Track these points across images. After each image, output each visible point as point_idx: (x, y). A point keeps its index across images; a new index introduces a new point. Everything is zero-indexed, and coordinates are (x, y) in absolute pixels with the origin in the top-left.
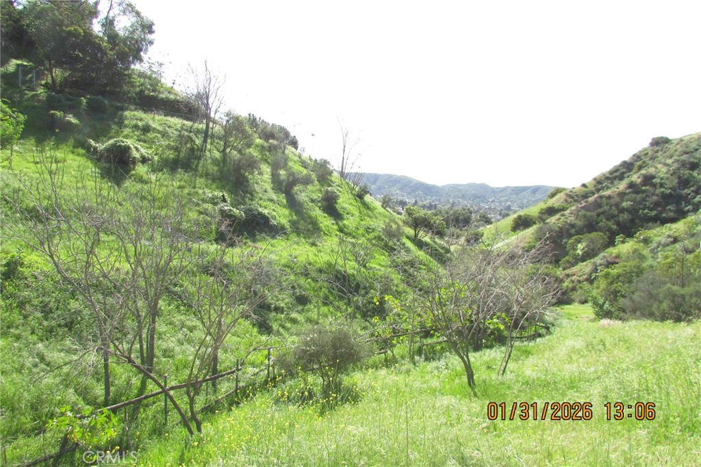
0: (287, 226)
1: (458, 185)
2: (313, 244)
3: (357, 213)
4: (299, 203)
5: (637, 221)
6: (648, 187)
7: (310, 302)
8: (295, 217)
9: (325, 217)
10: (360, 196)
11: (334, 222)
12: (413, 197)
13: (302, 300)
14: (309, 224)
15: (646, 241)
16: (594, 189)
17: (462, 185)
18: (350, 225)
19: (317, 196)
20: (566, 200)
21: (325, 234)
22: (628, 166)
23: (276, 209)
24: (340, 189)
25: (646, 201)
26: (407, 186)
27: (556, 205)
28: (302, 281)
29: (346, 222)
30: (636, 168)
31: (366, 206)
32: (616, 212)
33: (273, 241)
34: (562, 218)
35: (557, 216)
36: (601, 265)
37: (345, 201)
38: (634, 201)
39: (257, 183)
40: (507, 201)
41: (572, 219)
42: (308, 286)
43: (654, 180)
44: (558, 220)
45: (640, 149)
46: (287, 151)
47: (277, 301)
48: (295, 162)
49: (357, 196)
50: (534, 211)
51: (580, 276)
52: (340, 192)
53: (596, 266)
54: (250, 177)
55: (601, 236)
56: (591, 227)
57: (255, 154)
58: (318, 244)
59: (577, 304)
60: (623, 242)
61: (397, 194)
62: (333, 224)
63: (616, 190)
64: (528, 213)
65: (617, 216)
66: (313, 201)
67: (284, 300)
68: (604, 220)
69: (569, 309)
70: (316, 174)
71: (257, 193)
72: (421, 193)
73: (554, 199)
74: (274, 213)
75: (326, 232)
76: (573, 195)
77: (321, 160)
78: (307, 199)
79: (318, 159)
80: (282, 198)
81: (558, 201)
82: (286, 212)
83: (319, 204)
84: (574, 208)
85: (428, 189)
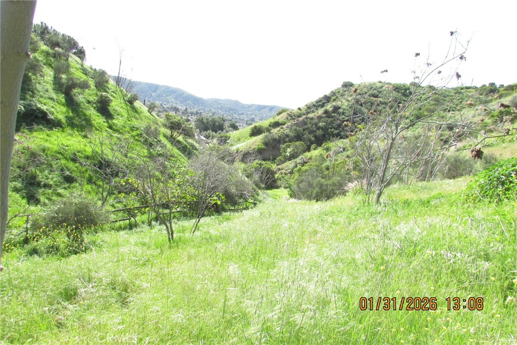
0: (64, 120)
1: (218, 100)
2: (85, 137)
3: (126, 115)
4: (76, 103)
5: (327, 136)
6: (335, 114)
7: (77, 181)
8: (71, 114)
9: (98, 116)
10: (131, 102)
11: (105, 120)
12: (185, 105)
13: (69, 180)
14: (84, 120)
15: (328, 149)
16: (305, 112)
17: (221, 100)
18: (119, 124)
19: (93, 98)
20: (287, 118)
21: (96, 129)
22: (327, 99)
23: (54, 106)
24: (115, 95)
25: (333, 123)
26: (180, 96)
27: (281, 121)
28: (71, 165)
29: (114, 121)
30: (332, 100)
31: (135, 110)
32: (315, 129)
33: (49, 132)
34: (281, 130)
35: (278, 129)
36: (299, 163)
37: (117, 105)
38: (326, 122)
39: (39, 83)
40: (252, 114)
41: (287, 131)
42: (75, 169)
43: (340, 110)
44: (278, 131)
45: (336, 88)
46: (70, 59)
47: (47, 179)
48: (77, 69)
49: (128, 101)
50: (265, 123)
51: (287, 170)
52: (114, 97)
53: (297, 164)
54: (33, 77)
55: (302, 144)
56: (298, 137)
57: (40, 59)
58: (89, 136)
59: (282, 188)
60: (315, 149)
61: (172, 102)
62: (104, 122)
63: (316, 114)
64: (261, 125)
65: (315, 131)
66: (89, 102)
67: (54, 178)
68: (307, 134)
69: (277, 191)
70: (95, 81)
71: (38, 91)
72: (191, 103)
73: (280, 116)
74: (53, 110)
75: (98, 128)
76: (292, 115)
77: (100, 70)
78: (84, 100)
79: (97, 69)
80: (62, 98)
81: (282, 118)
82: (64, 109)
83: (95, 105)
84: (289, 124)
85: (197, 101)
